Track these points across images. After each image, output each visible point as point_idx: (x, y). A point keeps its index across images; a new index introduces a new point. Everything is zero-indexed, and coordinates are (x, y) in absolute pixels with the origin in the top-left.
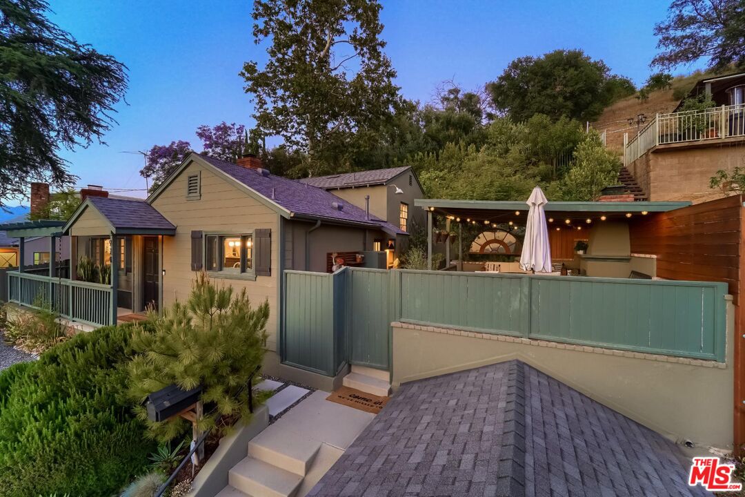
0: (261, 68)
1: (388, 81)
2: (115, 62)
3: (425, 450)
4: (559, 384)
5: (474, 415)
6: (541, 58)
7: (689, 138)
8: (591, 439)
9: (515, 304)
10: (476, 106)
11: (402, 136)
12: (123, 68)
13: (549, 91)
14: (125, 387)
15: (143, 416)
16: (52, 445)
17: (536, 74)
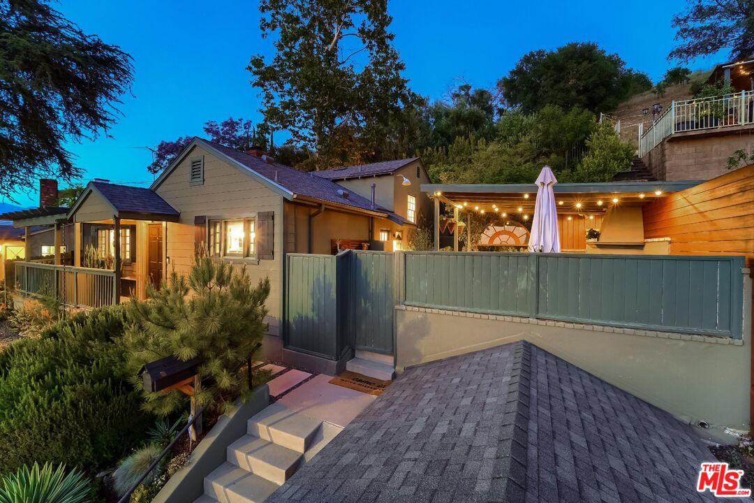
0: (268, 62)
1: (397, 73)
2: (121, 53)
3: (426, 422)
4: (568, 364)
5: (477, 389)
6: (554, 51)
7: (706, 126)
8: (599, 414)
9: (523, 284)
10: (488, 103)
11: (411, 132)
12: (128, 58)
13: (562, 85)
14: (123, 360)
15: (140, 386)
16: (48, 413)
17: (548, 68)
